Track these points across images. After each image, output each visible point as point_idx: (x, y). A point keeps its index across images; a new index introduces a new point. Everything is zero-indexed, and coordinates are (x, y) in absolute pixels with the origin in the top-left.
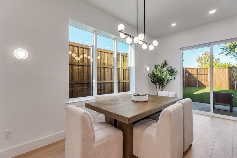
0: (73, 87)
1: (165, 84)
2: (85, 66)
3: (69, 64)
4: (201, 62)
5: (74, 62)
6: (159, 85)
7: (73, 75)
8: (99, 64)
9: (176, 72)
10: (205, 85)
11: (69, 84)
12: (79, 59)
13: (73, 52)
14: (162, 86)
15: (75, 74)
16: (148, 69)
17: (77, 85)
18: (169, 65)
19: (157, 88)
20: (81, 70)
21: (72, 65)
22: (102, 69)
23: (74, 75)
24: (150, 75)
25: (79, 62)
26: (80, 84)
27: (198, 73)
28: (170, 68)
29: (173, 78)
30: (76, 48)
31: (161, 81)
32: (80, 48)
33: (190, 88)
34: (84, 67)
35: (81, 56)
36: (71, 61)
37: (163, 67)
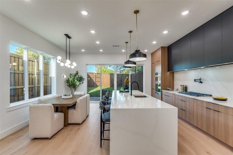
1: (77, 87)
4: (98, 67)
6: (73, 88)
9: (84, 79)
10: (98, 85)
14: (75, 88)
16: (65, 77)
18: (79, 74)
19: (71, 90)
22: (17, 75)
24: (66, 81)
27: (96, 77)
28: (80, 76)
29: (82, 83)
31: (74, 85)
33: (90, 88)
37: (75, 75)
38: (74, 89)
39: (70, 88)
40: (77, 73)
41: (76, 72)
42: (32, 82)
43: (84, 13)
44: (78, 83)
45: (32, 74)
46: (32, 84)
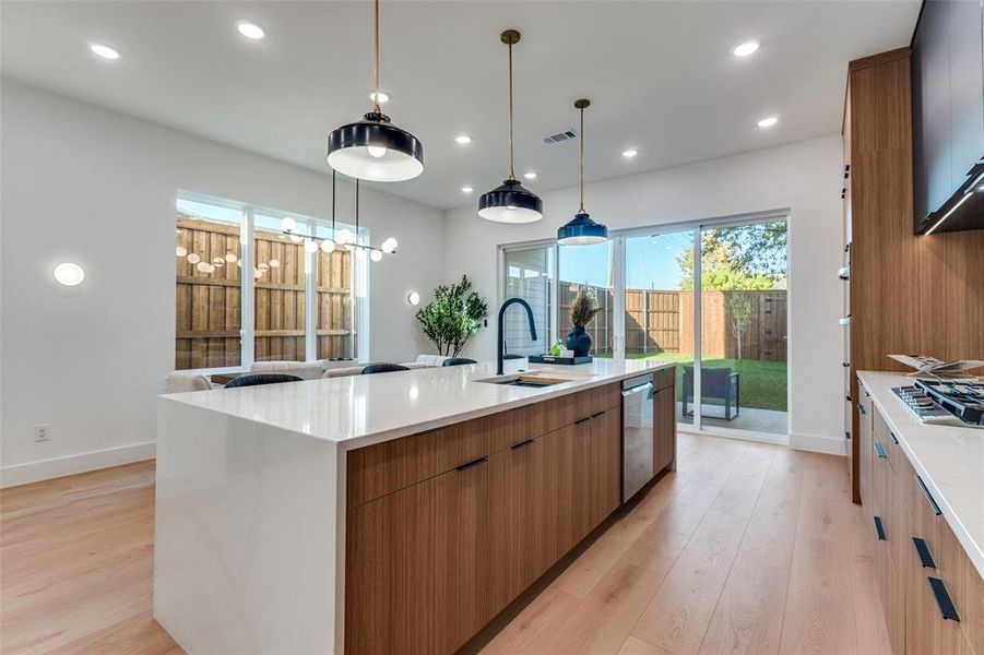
0: (191, 350)
1: (462, 339)
2: (231, 287)
3: (178, 283)
5: (195, 275)
7: (191, 312)
8: (279, 281)
9: (484, 308)
11: (177, 339)
12: (211, 269)
13: (191, 250)
14: (456, 344)
15: (198, 310)
16: (415, 299)
17: (205, 345)
18: (473, 289)
19: (440, 350)
20: (219, 298)
21: (187, 283)
23: (195, 313)
24: (419, 315)
25: (212, 276)
26: (215, 339)
27: (648, 308)
28: (475, 298)
29: (483, 324)
30: (203, 236)
32: (213, 236)
34: (228, 290)
35: (217, 260)
36: (184, 274)
37: (459, 291)
38: (452, 347)
39: (433, 342)
40: (466, 285)
41: (459, 282)
42: (343, 320)
43: (251, 31)
44: (467, 323)
45: (343, 295)
46: (343, 327)
